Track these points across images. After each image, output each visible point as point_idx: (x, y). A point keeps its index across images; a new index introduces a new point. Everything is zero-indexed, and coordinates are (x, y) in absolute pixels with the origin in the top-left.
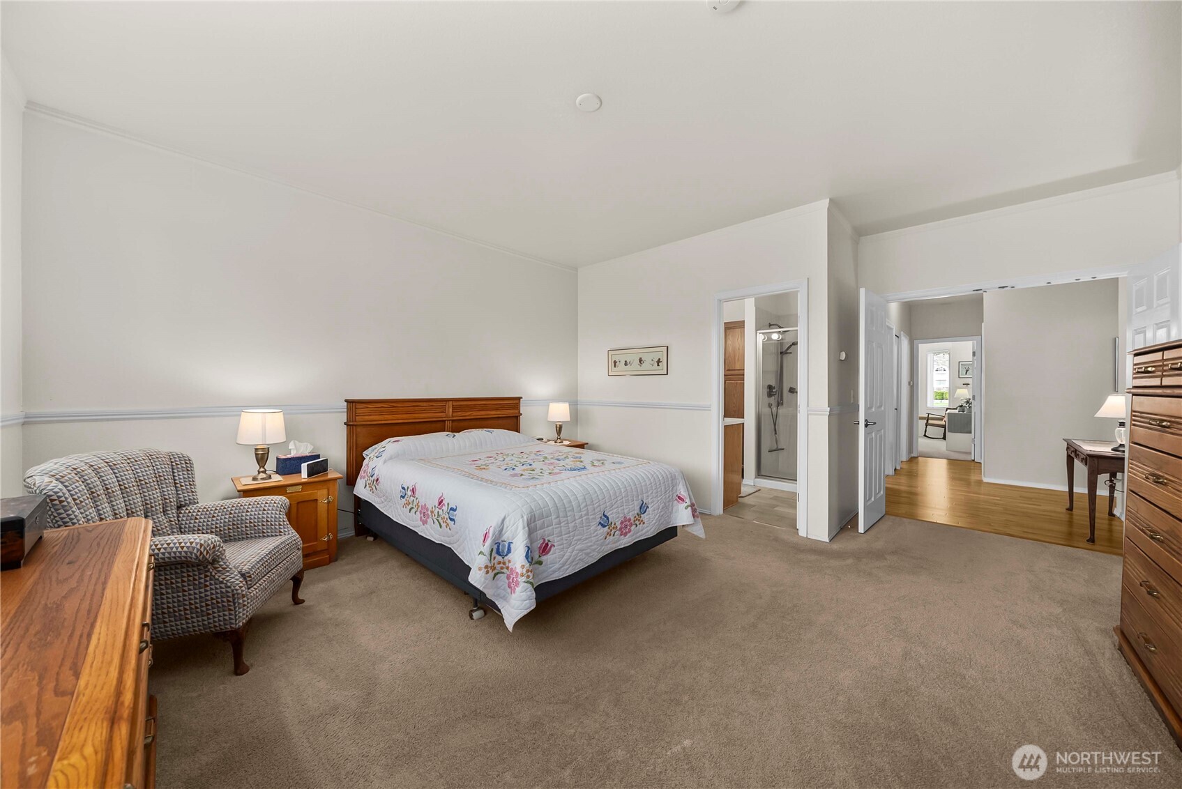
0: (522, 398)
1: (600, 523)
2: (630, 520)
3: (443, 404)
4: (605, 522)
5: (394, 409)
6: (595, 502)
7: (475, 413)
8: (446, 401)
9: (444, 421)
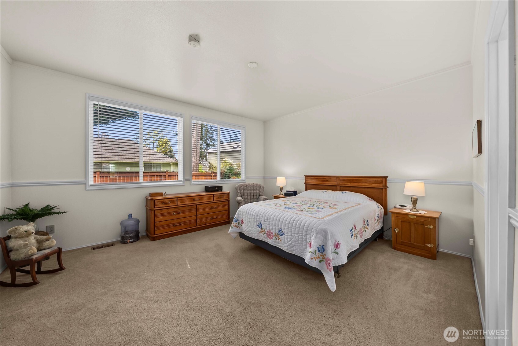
0: (388, 177)
1: (258, 225)
2: (272, 233)
3: (336, 178)
4: (260, 226)
5: (317, 179)
6: (258, 216)
7: (352, 184)
8: (337, 177)
9: (337, 186)
